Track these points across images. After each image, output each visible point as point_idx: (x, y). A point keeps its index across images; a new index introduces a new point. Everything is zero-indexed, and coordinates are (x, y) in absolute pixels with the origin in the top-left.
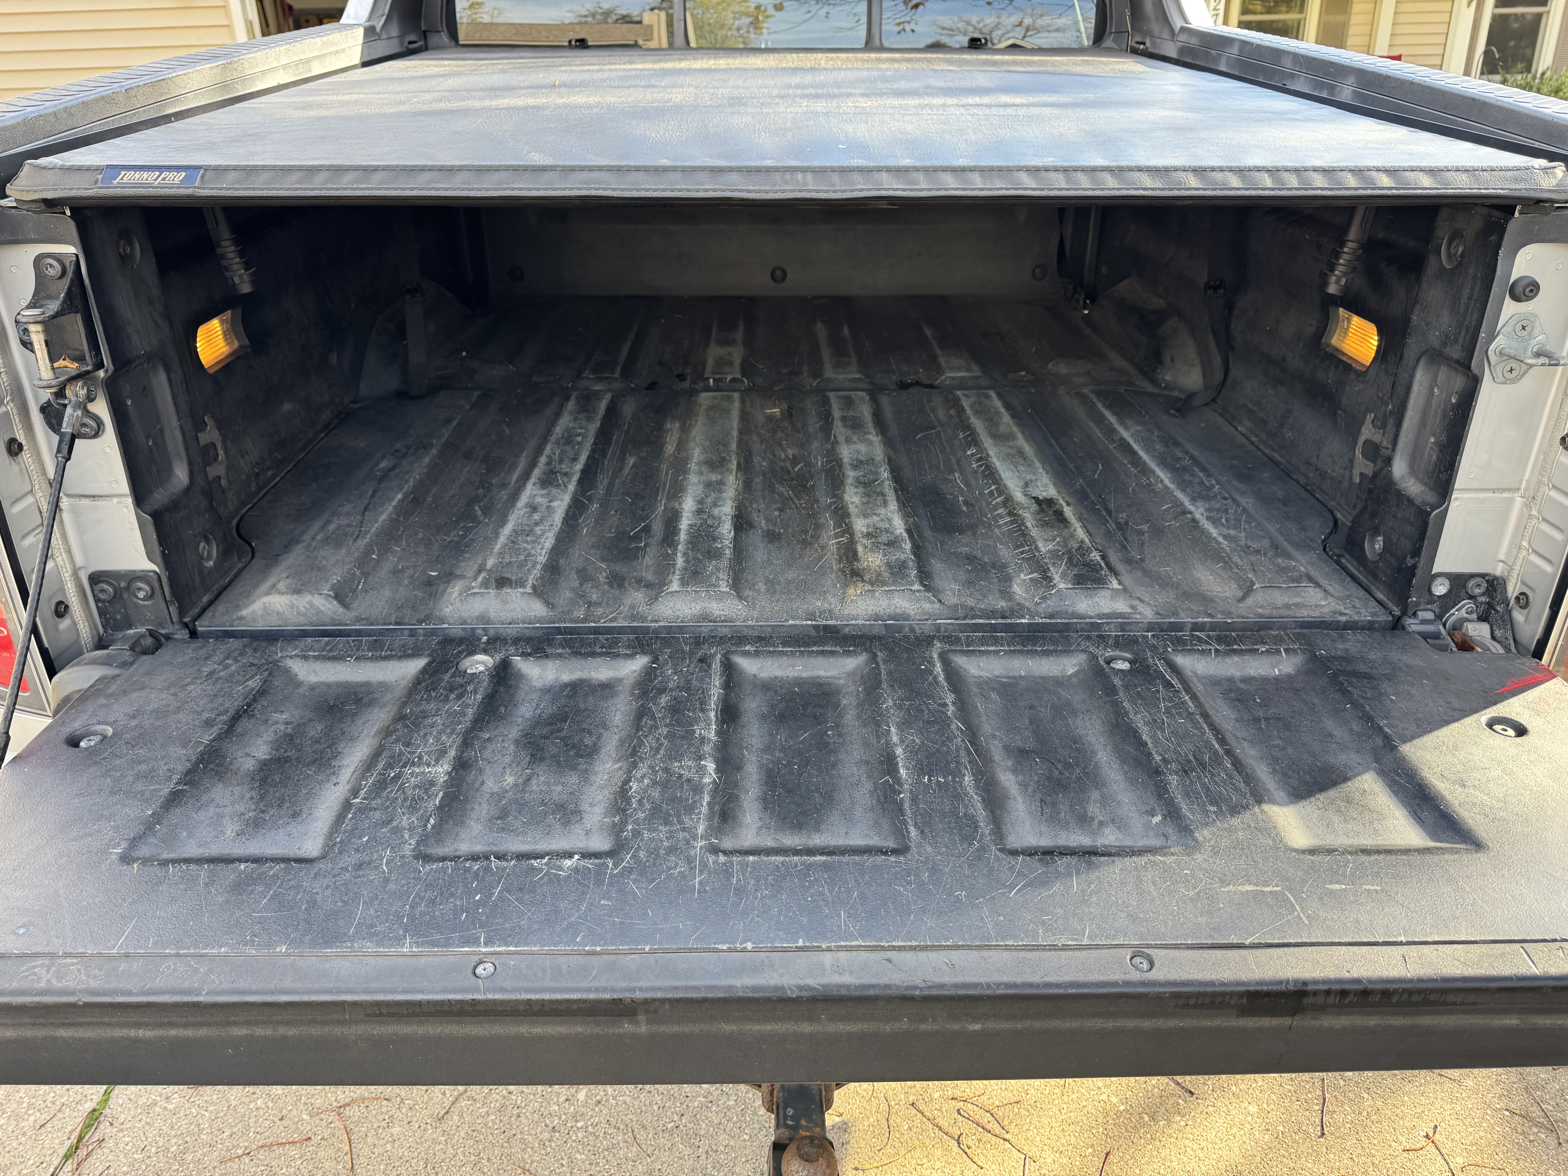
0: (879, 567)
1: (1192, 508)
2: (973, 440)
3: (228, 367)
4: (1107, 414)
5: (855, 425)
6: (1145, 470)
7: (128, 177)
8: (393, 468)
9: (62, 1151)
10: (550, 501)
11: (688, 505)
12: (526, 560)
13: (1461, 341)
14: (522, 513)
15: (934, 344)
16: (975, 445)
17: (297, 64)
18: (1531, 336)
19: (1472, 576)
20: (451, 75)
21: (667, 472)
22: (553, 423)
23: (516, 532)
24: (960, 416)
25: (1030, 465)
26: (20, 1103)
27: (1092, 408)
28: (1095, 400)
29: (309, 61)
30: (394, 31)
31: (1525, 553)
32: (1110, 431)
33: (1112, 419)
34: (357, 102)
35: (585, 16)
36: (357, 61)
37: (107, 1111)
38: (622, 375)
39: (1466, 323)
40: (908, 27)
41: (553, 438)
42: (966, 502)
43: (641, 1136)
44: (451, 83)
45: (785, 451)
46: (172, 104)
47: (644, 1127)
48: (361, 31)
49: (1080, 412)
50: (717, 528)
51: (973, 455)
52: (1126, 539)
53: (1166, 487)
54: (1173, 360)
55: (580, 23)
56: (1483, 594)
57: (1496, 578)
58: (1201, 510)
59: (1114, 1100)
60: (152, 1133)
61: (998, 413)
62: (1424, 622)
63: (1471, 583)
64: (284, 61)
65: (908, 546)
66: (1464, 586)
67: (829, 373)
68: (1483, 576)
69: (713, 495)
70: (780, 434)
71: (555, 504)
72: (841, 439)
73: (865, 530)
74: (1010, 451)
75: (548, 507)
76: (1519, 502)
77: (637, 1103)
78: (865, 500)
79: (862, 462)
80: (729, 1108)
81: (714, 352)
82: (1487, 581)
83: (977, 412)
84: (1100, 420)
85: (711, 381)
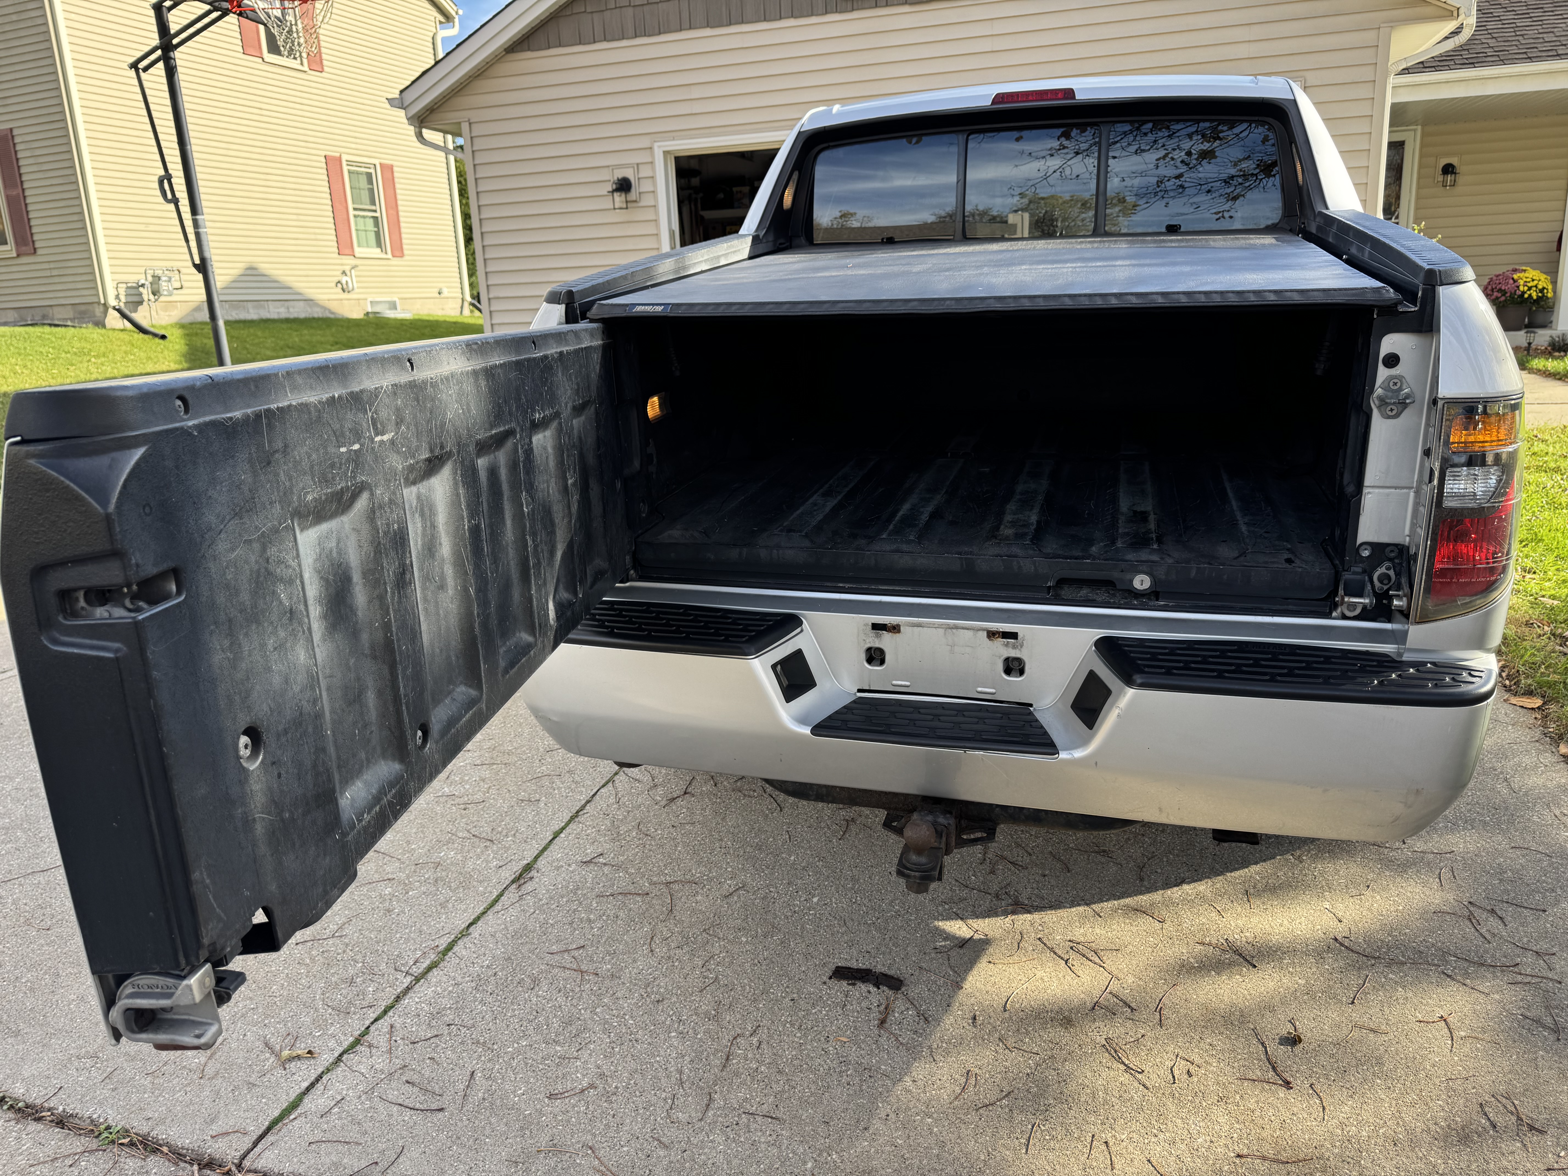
0: (1010, 534)
3: (659, 420)
6: (1226, 502)
7: (639, 309)
9: (511, 879)
11: (906, 507)
14: (808, 506)
17: (712, 259)
18: (1402, 389)
19: (1388, 545)
20: (798, 262)
21: (901, 495)
22: (838, 470)
23: (803, 513)
24: (1115, 474)
26: (489, 855)
27: (1217, 472)
29: (718, 257)
30: (771, 238)
31: (1415, 527)
34: (743, 278)
35: (945, 217)
36: (746, 256)
37: (535, 866)
40: (1226, 215)
41: (836, 477)
43: (850, 924)
44: (796, 266)
46: (650, 280)
47: (852, 920)
48: (751, 237)
49: (1208, 475)
50: (920, 516)
51: (1110, 492)
52: (1185, 532)
55: (940, 222)
56: (1396, 557)
57: (1403, 546)
59: (1192, 960)
60: (560, 879)
62: (1355, 573)
63: (1388, 549)
64: (706, 257)
65: (1034, 527)
66: (1383, 552)
68: (1395, 544)
69: (924, 503)
71: (828, 503)
73: (1011, 520)
74: (1136, 490)
75: (824, 504)
76: (1412, 494)
77: (850, 909)
78: (1019, 508)
79: (1028, 492)
80: (910, 920)
82: (1399, 548)
83: (1127, 472)
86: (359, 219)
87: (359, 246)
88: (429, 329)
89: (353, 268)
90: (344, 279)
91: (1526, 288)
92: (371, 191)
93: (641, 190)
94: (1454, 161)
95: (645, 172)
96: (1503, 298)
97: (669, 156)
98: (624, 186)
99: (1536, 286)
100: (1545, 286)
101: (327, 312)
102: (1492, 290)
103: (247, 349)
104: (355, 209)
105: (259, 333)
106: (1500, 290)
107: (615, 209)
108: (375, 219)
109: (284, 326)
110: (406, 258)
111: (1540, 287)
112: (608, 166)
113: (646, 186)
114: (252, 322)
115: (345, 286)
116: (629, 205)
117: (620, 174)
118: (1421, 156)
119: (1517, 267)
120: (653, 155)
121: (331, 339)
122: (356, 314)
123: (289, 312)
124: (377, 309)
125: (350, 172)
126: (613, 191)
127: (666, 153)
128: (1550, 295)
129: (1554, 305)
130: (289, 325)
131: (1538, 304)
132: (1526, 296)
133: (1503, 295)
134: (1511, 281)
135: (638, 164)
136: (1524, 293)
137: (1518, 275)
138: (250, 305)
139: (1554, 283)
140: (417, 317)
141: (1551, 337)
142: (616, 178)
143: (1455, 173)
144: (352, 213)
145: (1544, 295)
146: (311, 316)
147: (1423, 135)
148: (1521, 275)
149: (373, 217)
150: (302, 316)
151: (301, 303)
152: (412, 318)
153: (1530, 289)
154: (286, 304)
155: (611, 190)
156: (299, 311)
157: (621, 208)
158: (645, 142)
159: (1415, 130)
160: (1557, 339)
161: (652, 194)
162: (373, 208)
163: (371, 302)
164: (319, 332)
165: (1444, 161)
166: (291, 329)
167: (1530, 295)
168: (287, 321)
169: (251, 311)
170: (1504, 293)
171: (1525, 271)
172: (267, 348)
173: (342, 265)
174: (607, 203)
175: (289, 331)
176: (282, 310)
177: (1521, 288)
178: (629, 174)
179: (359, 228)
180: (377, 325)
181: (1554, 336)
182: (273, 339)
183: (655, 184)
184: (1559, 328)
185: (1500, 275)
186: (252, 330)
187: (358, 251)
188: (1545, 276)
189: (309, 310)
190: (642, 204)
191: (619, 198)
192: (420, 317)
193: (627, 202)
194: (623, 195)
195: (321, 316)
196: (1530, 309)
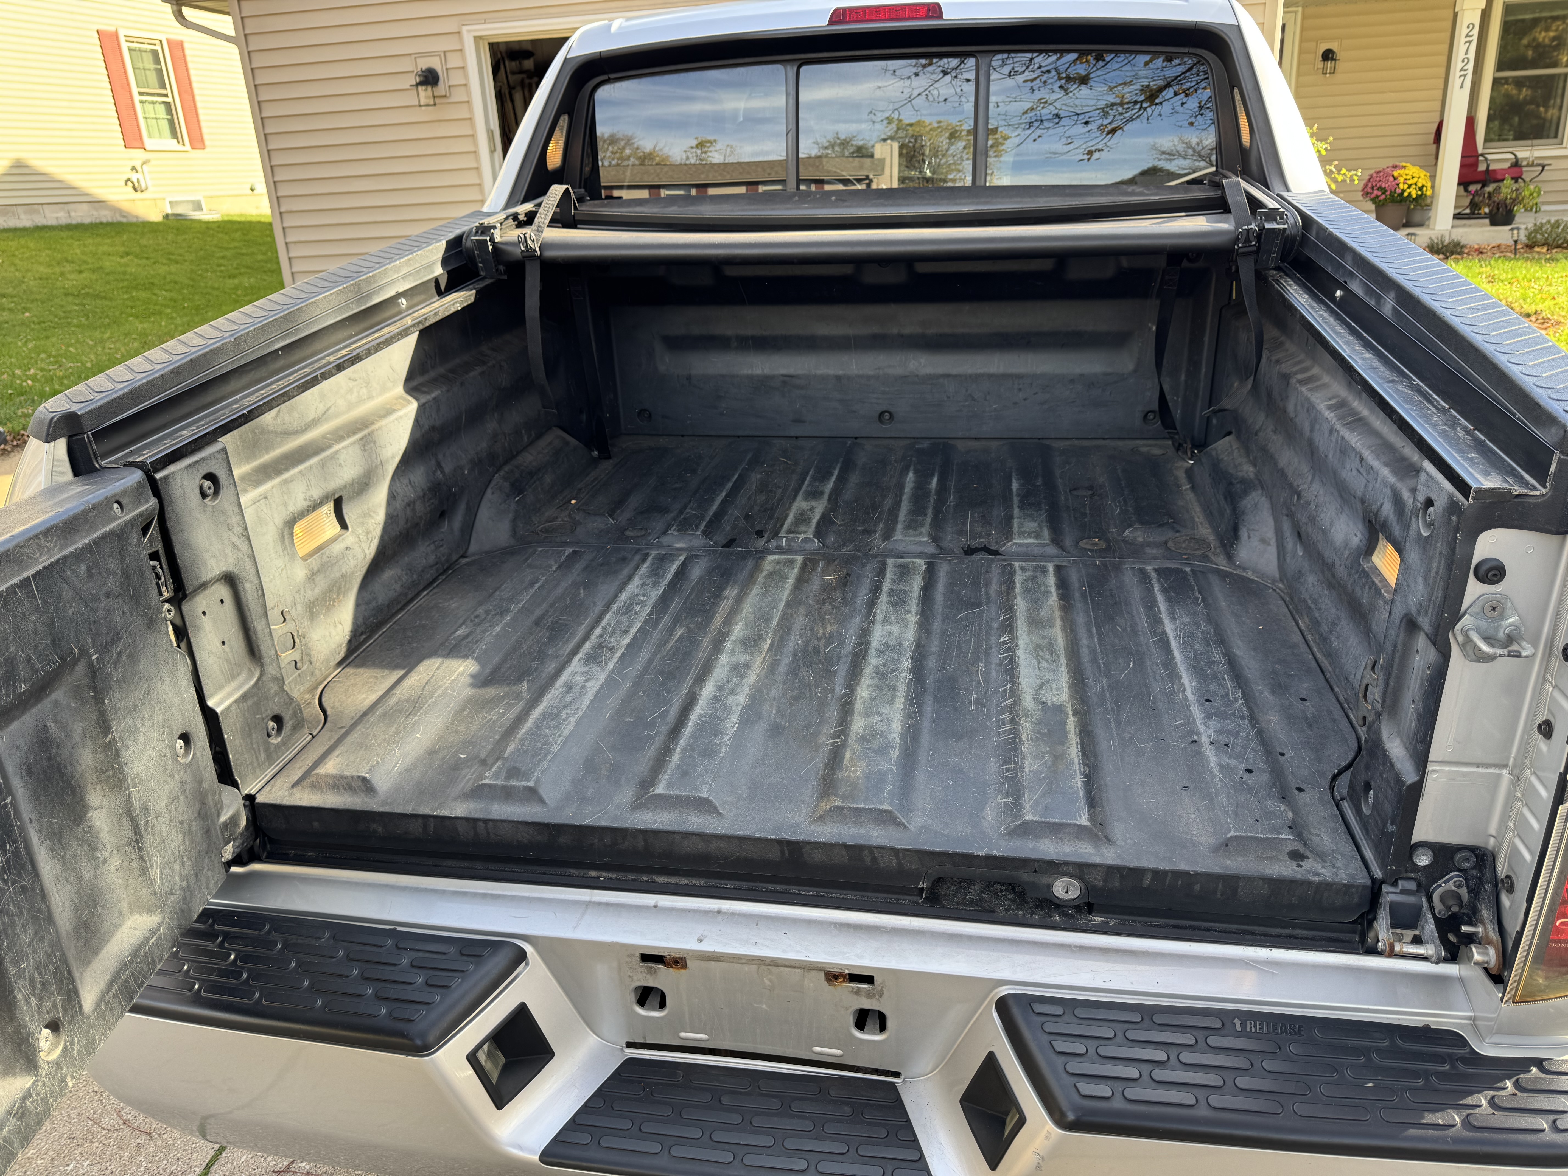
0: (858, 778)
1: (1202, 728)
2: (1010, 625)
4: (1160, 598)
5: (898, 601)
6: (1173, 675)
8: (467, 636)
10: (586, 681)
11: (708, 690)
12: (541, 748)
13: (1430, 614)
14: (557, 692)
15: (1016, 500)
16: (1010, 632)
18: (1502, 617)
19: (1459, 848)
21: (707, 647)
22: (621, 589)
23: (544, 716)
24: (1008, 594)
25: (1055, 660)
27: (1150, 590)
28: (1154, 581)
31: (1511, 834)
32: (1156, 621)
33: (1163, 606)
38: (704, 532)
39: (1434, 598)
41: (614, 607)
42: (977, 701)
45: (824, 628)
49: (1136, 594)
50: (723, 720)
51: (1004, 643)
52: (1122, 760)
53: (1186, 698)
54: (1249, 537)
56: (1473, 868)
57: (1486, 853)
58: (1211, 731)
61: (1047, 593)
62: (1405, 892)
63: (1459, 856)
65: (895, 754)
66: (1452, 859)
67: (898, 536)
68: (1472, 849)
69: (735, 680)
70: (827, 606)
71: (589, 684)
72: (879, 617)
73: (861, 731)
74: (1040, 641)
75: (583, 687)
76: (1506, 777)
78: (874, 695)
79: (889, 647)
81: (800, 504)
82: (1477, 856)
83: (1026, 591)
84: (1151, 605)
85: (784, 540)
86: (146, 105)
87: (150, 136)
88: (239, 233)
89: (144, 163)
90: (134, 177)
91: (1406, 186)
92: (159, 72)
93: (451, 83)
94: (1334, 46)
95: (454, 61)
96: (1383, 197)
97: (481, 42)
98: (430, 78)
99: (1416, 184)
100: (1425, 183)
101: (117, 215)
102: (1372, 188)
103: (15, 265)
104: (141, 94)
105: (32, 245)
106: (1380, 188)
107: (420, 106)
108: (167, 104)
109: (64, 234)
110: (207, 150)
111: (1420, 185)
112: (410, 55)
113: (456, 79)
114: (24, 230)
115: (136, 185)
116: (437, 101)
117: (424, 64)
118: (1301, 41)
119: (1397, 163)
120: (461, 41)
121: (122, 249)
122: (155, 216)
123: (70, 216)
124: (179, 210)
125: (130, 50)
126: (418, 85)
127: (477, 39)
128: (1429, 193)
129: (1432, 202)
130: (71, 233)
131: (1417, 202)
132: (1406, 194)
133: (1383, 193)
134: (1391, 179)
135: (445, 52)
136: (1403, 191)
137: (1399, 171)
138: (20, 209)
139: (1433, 177)
140: (226, 218)
141: (1430, 238)
142: (419, 69)
143: (1335, 60)
144: (137, 98)
145: (1422, 194)
146: (98, 221)
147: (1304, 18)
148: (1402, 172)
149: (164, 102)
150: (87, 221)
151: (85, 206)
152: (220, 219)
153: (1409, 187)
154: (66, 207)
155: (414, 83)
156: (82, 215)
157: (427, 105)
158: (449, 26)
159: (1296, 12)
160: (1436, 241)
161: (463, 88)
162: (163, 92)
163: (170, 202)
164: (108, 241)
165: (1324, 47)
166: (72, 238)
167: (1410, 194)
168: (69, 227)
169: (22, 216)
170: (1384, 191)
171: (1404, 167)
172: (41, 264)
173: (131, 159)
174: (410, 99)
175: (69, 241)
176: (61, 214)
177: (1401, 186)
178: (435, 63)
179: (147, 116)
180: (178, 229)
181: (1434, 237)
182: (49, 252)
183: (466, 76)
184: (1438, 228)
185: (1379, 172)
186: (23, 241)
187: (148, 143)
188: (1425, 173)
189: (95, 213)
190: (453, 99)
191: (424, 93)
192: (230, 218)
193: (434, 97)
194: (429, 88)
195: (110, 220)
196: (1409, 208)
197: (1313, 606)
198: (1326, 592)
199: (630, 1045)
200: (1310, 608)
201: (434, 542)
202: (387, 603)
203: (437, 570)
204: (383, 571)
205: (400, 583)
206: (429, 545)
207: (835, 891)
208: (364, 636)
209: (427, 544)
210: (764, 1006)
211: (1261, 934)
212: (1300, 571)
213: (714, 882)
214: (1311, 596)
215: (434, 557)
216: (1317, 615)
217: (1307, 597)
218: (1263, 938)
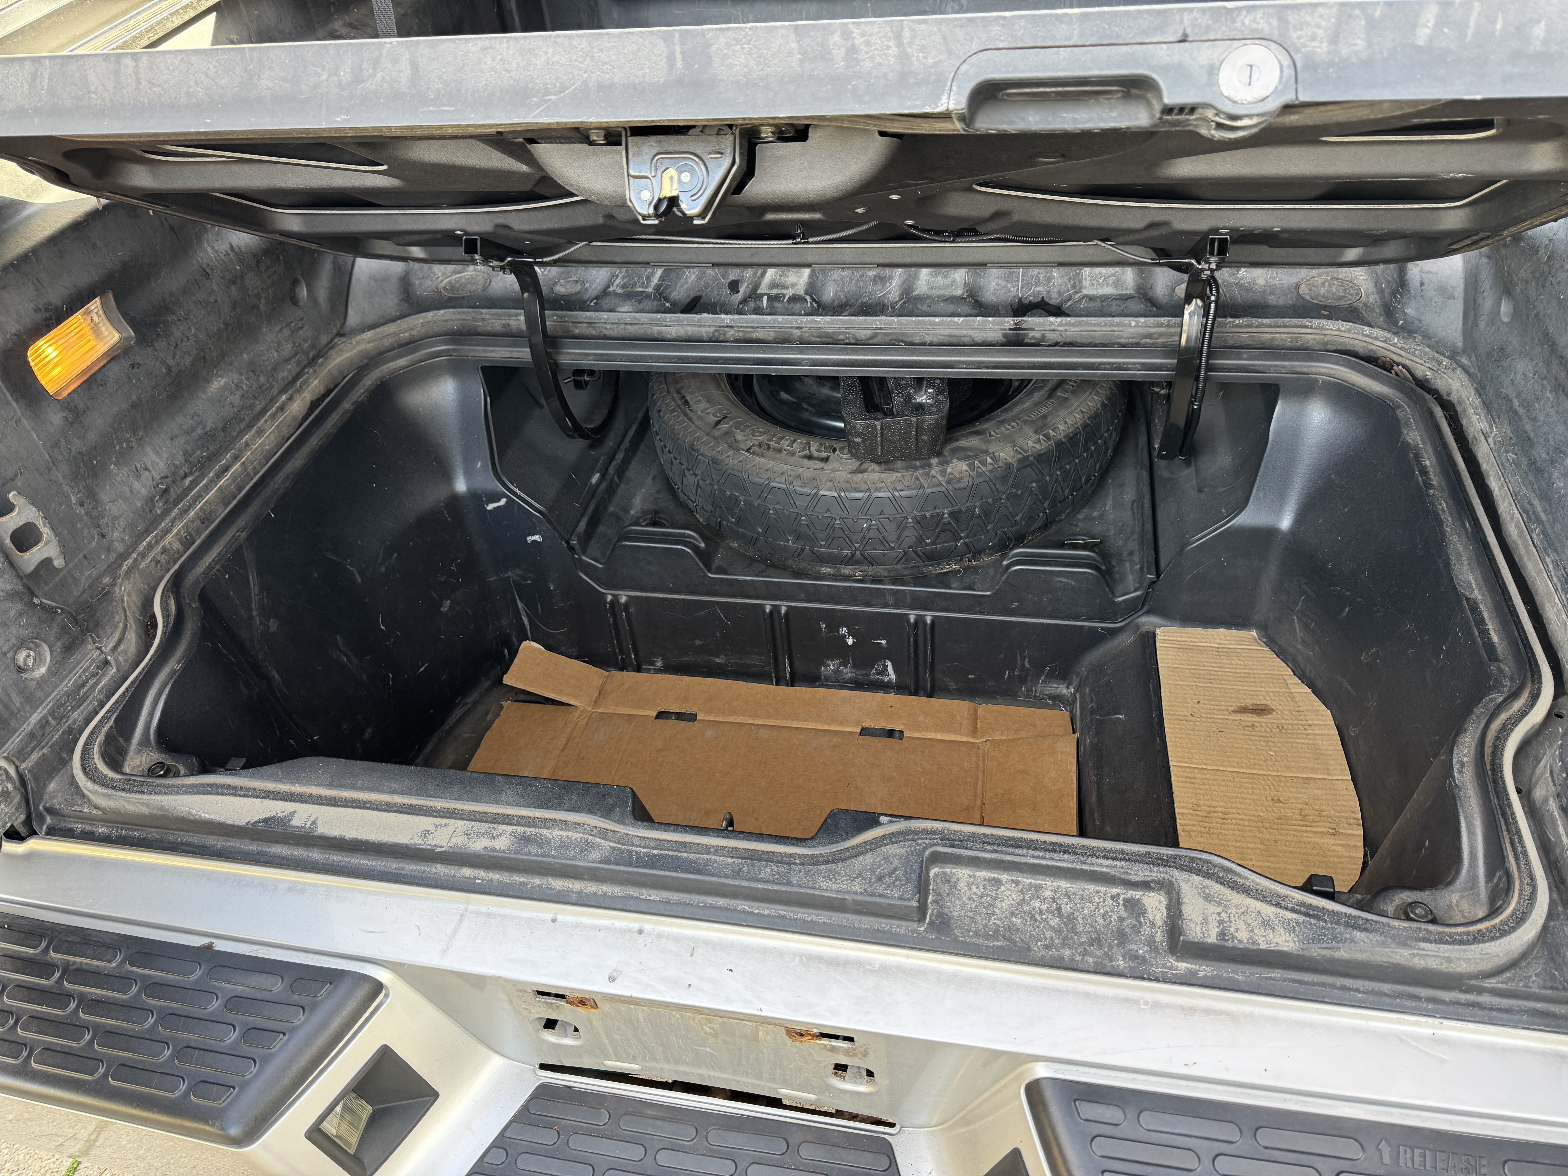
197: (1521, 411)
198: (1549, 395)
199: (543, 1067)
200: (1516, 413)
201: (288, 325)
202: (220, 425)
203: (298, 363)
204: (208, 381)
205: (239, 393)
206: (280, 331)
207: (801, 910)
208: (190, 479)
209: (277, 329)
210: (708, 1049)
211: (1430, 1000)
212: (1501, 349)
213: (633, 892)
214: (1518, 395)
215: (290, 346)
216: (1528, 427)
217: (1513, 395)
218: (1430, 1006)
